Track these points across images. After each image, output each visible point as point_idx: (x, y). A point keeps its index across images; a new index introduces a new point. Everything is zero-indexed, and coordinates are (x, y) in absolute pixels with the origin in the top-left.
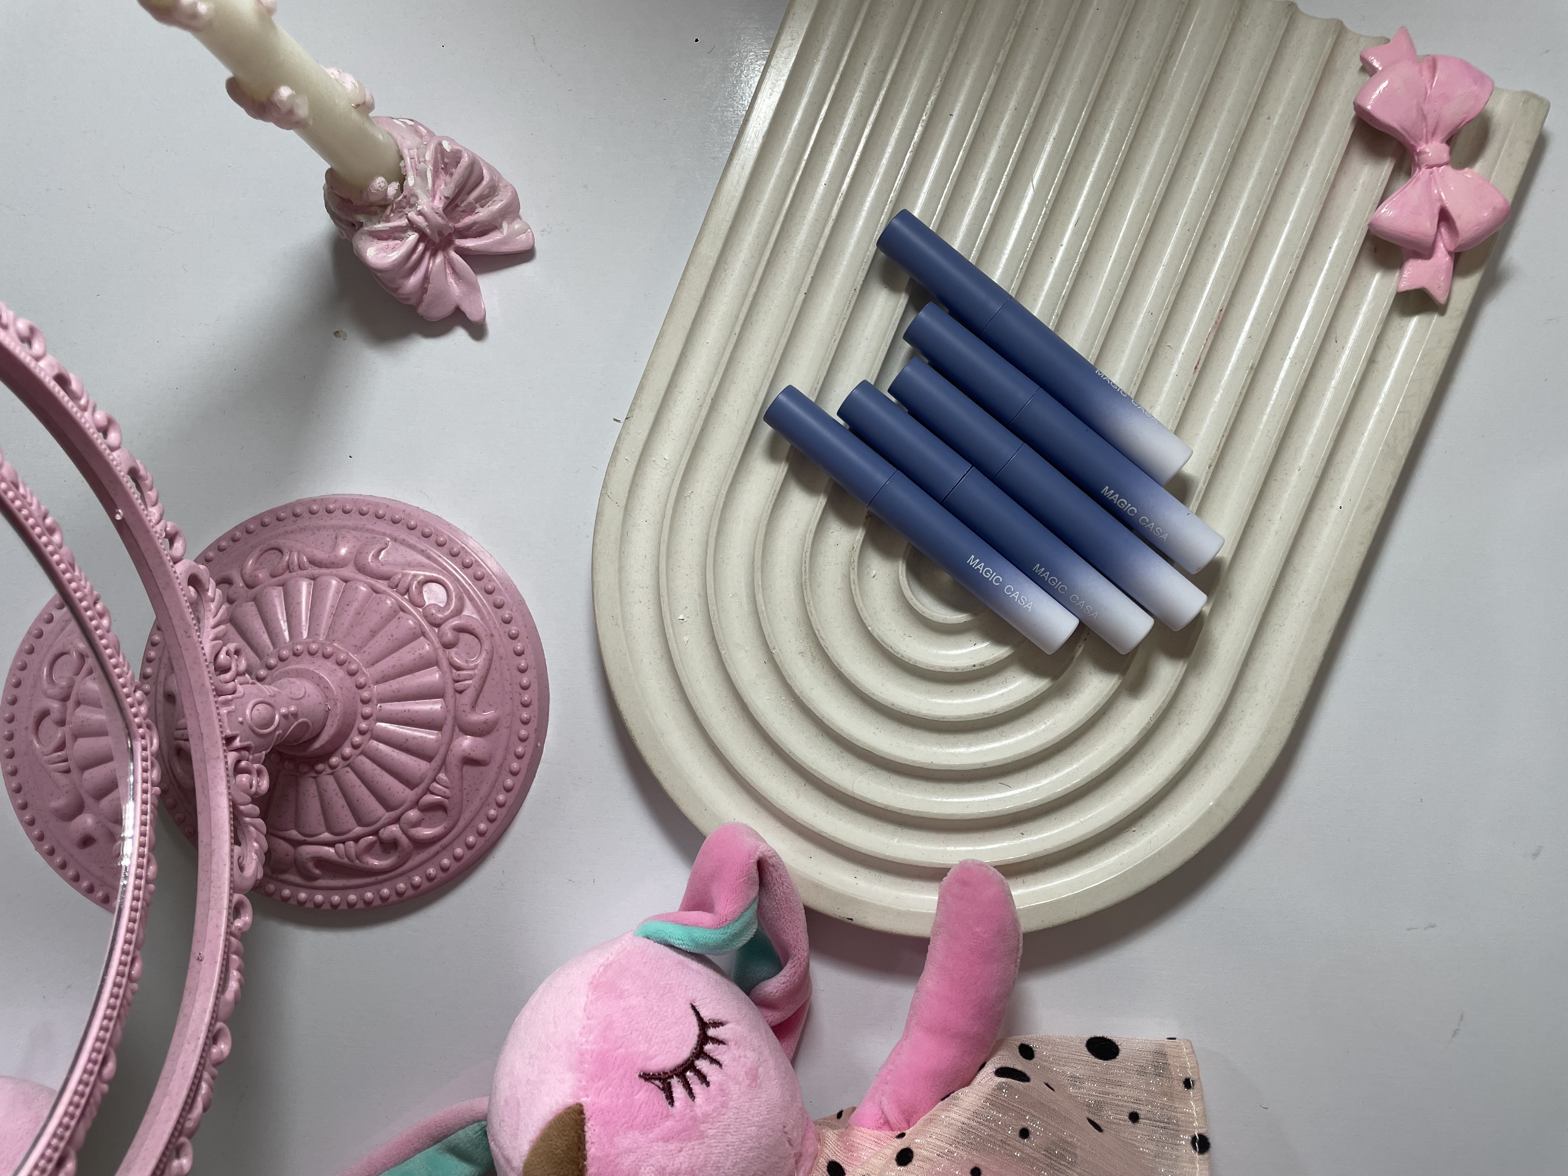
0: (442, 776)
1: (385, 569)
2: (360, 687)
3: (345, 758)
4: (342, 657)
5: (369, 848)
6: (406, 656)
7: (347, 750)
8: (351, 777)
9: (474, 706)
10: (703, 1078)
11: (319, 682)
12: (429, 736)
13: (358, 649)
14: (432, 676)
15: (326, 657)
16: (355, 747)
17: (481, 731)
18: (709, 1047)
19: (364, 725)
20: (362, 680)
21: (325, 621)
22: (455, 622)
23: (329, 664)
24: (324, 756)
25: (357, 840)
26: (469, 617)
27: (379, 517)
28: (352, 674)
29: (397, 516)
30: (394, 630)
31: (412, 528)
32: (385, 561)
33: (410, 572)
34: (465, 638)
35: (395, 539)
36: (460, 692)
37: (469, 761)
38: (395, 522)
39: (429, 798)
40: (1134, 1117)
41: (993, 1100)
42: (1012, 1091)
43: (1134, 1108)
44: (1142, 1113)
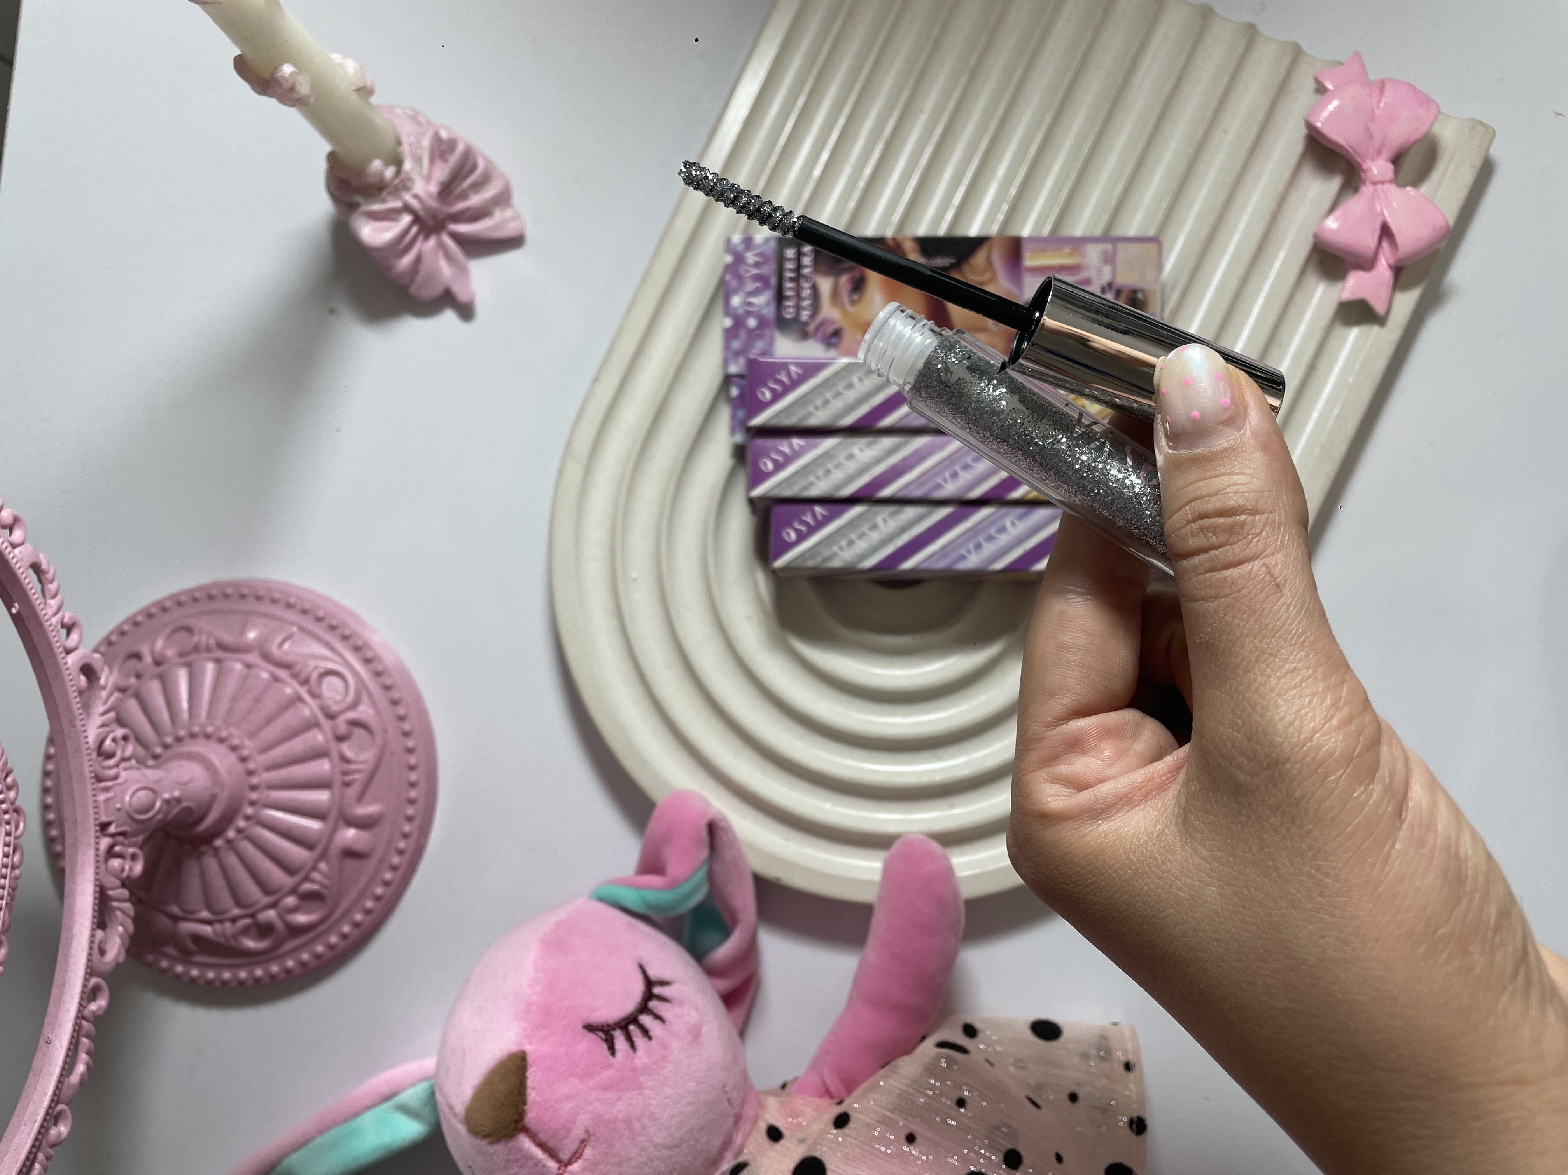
0: (323, 866)
1: (289, 658)
2: (250, 773)
3: (229, 842)
4: (236, 742)
5: (246, 931)
6: (297, 745)
7: (231, 834)
8: (232, 860)
9: (360, 798)
10: (645, 1032)
11: (209, 766)
12: (314, 825)
13: (252, 735)
14: (323, 767)
15: (221, 741)
16: (240, 831)
17: (364, 824)
18: (653, 1004)
19: (249, 811)
20: (251, 765)
21: (223, 706)
22: (352, 715)
23: (222, 749)
24: (208, 838)
25: (234, 920)
26: (364, 712)
27: (290, 606)
28: (244, 760)
29: (307, 606)
30: (290, 719)
31: (319, 620)
32: (288, 650)
33: (312, 663)
34: (359, 732)
35: (302, 629)
36: (347, 784)
37: (350, 853)
38: (304, 612)
39: (307, 886)
40: (1073, 1097)
41: (931, 1070)
42: (950, 1062)
43: (1074, 1088)
44: (1082, 1093)
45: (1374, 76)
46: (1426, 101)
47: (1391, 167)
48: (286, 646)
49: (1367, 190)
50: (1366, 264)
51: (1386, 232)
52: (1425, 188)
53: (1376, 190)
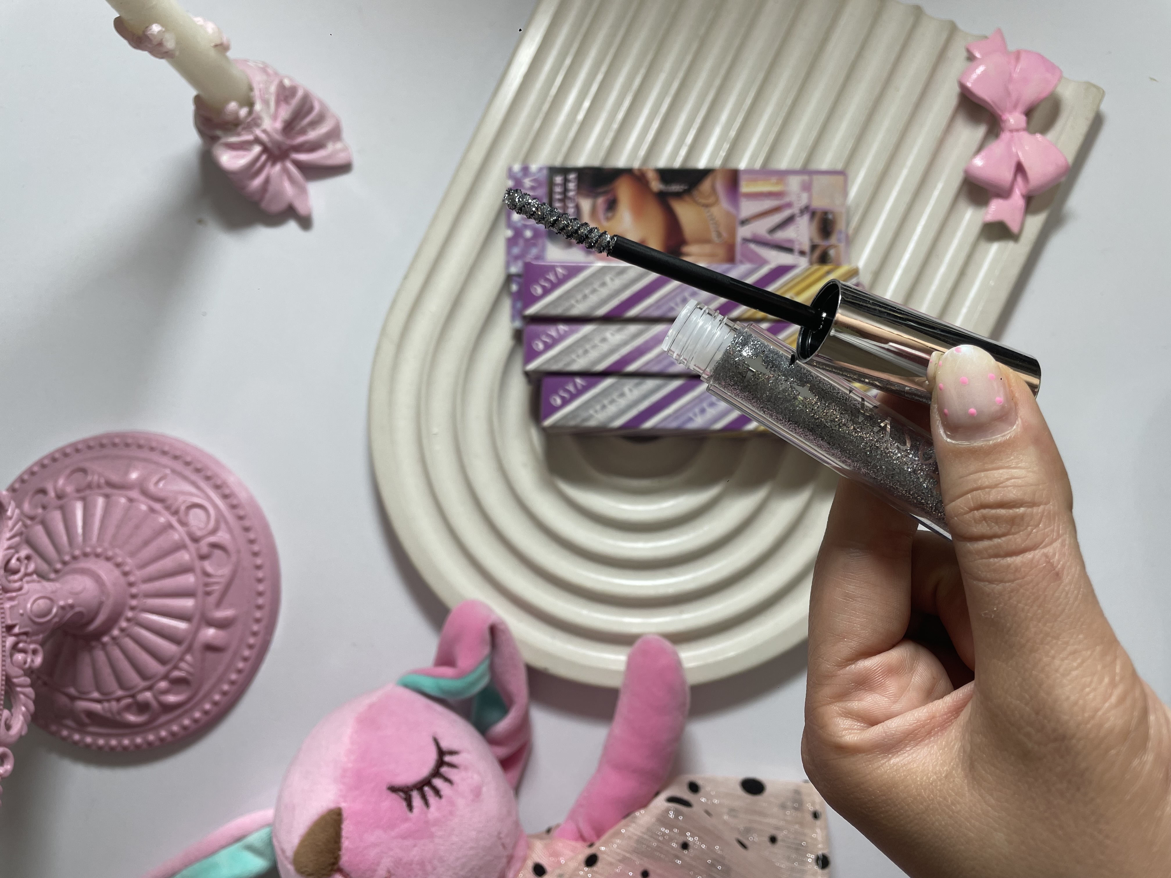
0: (188, 658)
1: (162, 494)
2: (131, 585)
3: (114, 638)
4: (119, 560)
5: (128, 708)
6: (169, 563)
7: (116, 632)
8: (116, 653)
9: (219, 604)
10: (437, 792)
11: (98, 579)
12: (182, 625)
13: (132, 554)
14: (189, 580)
15: (108, 559)
16: (122, 630)
17: (222, 625)
18: (444, 770)
19: (130, 614)
20: (132, 579)
21: (111, 531)
22: (212, 539)
23: (109, 565)
24: (97, 635)
25: (118, 700)
26: (222, 537)
27: (164, 453)
28: (126, 574)
29: (178, 453)
30: (163, 542)
31: (187, 464)
32: (162, 488)
33: (181, 498)
34: (217, 552)
35: (174, 471)
36: (208, 594)
37: (210, 648)
38: (176, 458)
39: (176, 674)
40: (773, 840)
41: (663, 820)
42: (677, 813)
43: (773, 832)
44: (780, 835)
45: (1012, 47)
46: (1051, 68)
47: (1023, 118)
48: (161, 485)
49: (1005, 136)
50: (1004, 193)
51: (1020, 169)
52: (1051, 135)
53: (1012, 137)
